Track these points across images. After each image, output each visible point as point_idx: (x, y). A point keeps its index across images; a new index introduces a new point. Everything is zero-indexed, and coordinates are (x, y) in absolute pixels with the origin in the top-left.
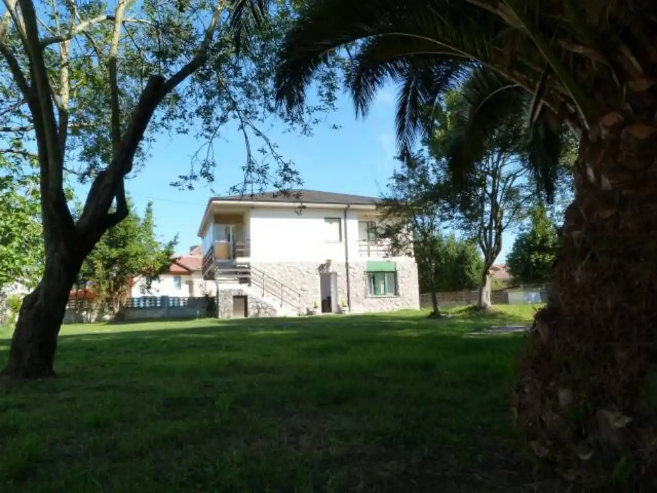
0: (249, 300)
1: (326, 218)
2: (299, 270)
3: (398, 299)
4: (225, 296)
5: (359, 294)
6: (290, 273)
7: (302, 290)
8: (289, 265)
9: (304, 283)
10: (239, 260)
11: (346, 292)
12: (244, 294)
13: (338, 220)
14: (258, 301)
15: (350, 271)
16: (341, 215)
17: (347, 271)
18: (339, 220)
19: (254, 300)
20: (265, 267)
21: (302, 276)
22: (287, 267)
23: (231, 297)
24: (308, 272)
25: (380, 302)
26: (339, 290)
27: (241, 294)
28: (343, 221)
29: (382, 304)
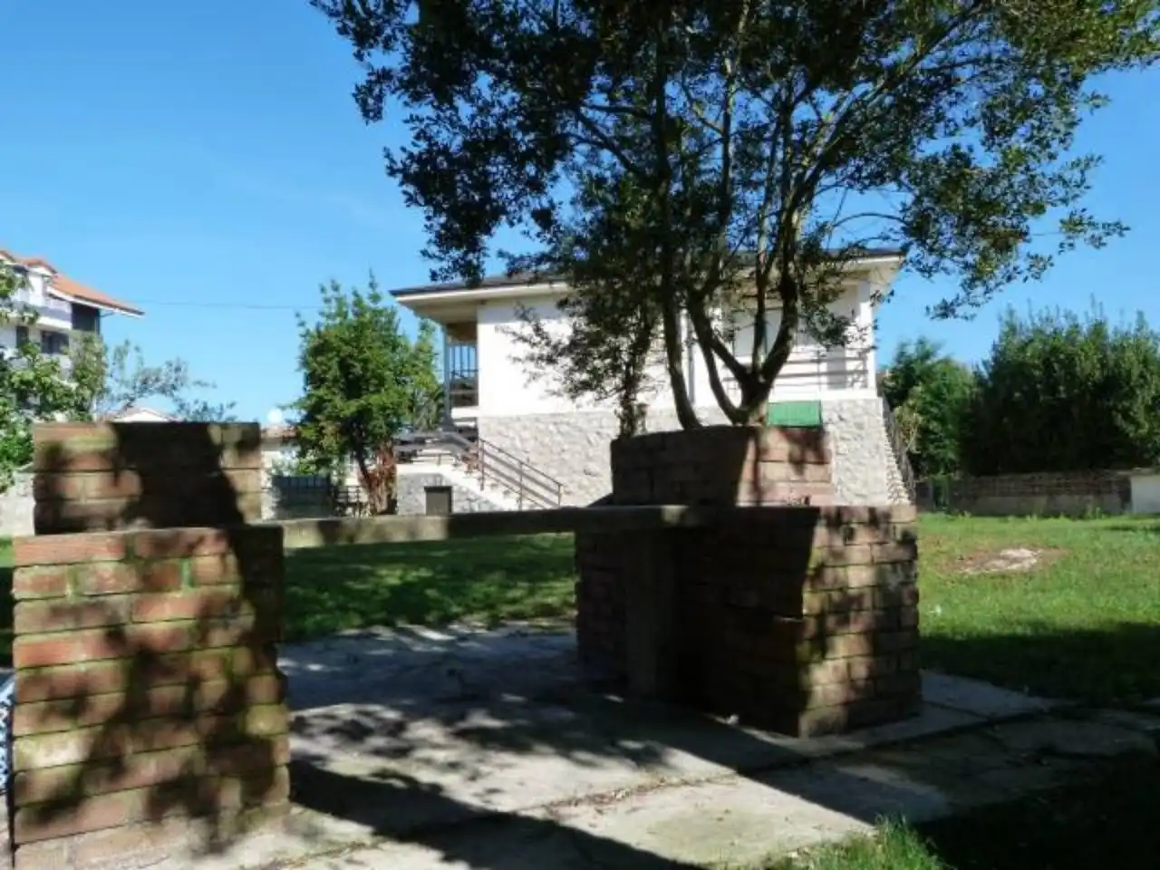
0: (455, 497)
2: (581, 430)
4: (409, 487)
6: (559, 438)
7: (587, 473)
9: (589, 459)
10: (458, 413)
12: (444, 484)
14: (472, 497)
19: (464, 497)
20: (508, 428)
21: (585, 442)
22: (555, 424)
23: (423, 490)
24: (598, 433)
27: (438, 484)
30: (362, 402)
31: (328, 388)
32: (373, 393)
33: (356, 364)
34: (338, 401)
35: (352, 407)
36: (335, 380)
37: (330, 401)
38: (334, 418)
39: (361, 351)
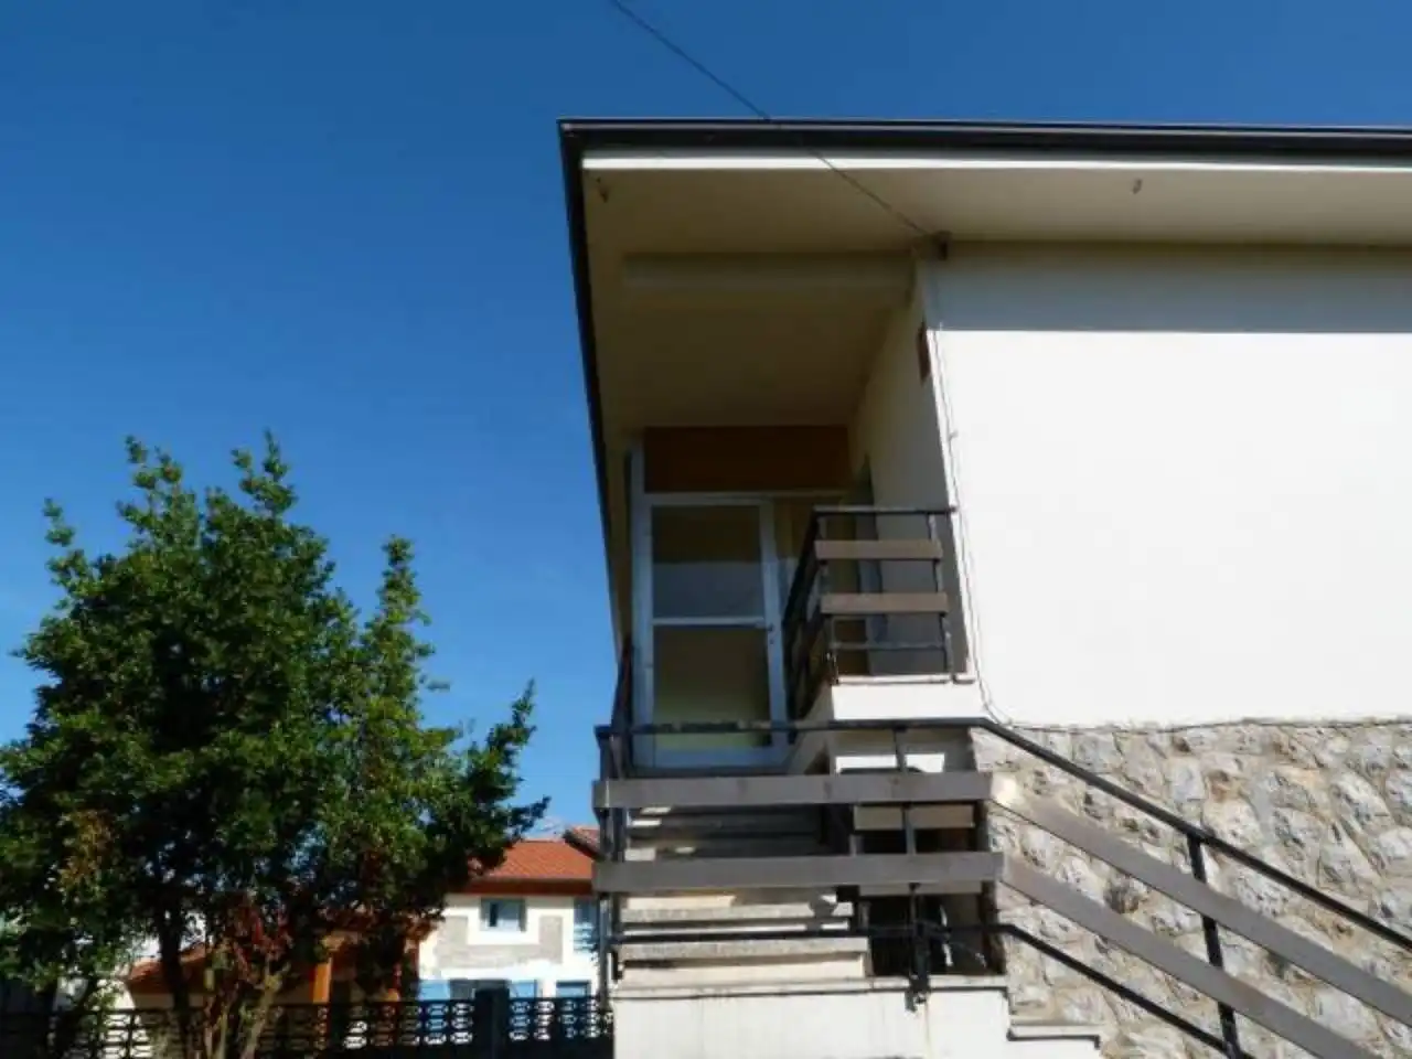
30: (213, 752)
31: (108, 710)
32: (251, 730)
33: (209, 644)
34: (134, 748)
35: (179, 767)
36: (134, 693)
37: (108, 749)
38: (107, 804)
39: (231, 607)
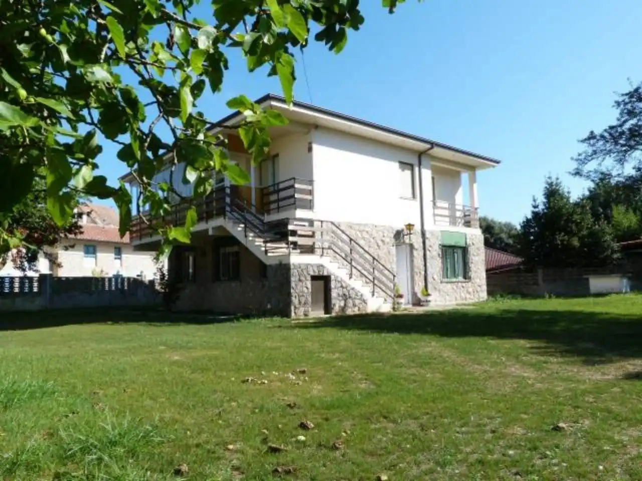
0: (333, 285)
1: (401, 163)
2: (374, 238)
3: (470, 284)
4: (299, 275)
5: (435, 277)
8: (362, 228)
10: (300, 214)
11: (423, 273)
12: (325, 273)
13: (409, 167)
14: (344, 285)
15: (427, 242)
16: (414, 160)
17: (424, 243)
18: (411, 167)
19: (339, 285)
21: (376, 247)
22: (359, 230)
23: (309, 278)
24: (383, 241)
25: (453, 288)
26: (416, 270)
27: (322, 273)
28: (417, 169)
29: (456, 292)
